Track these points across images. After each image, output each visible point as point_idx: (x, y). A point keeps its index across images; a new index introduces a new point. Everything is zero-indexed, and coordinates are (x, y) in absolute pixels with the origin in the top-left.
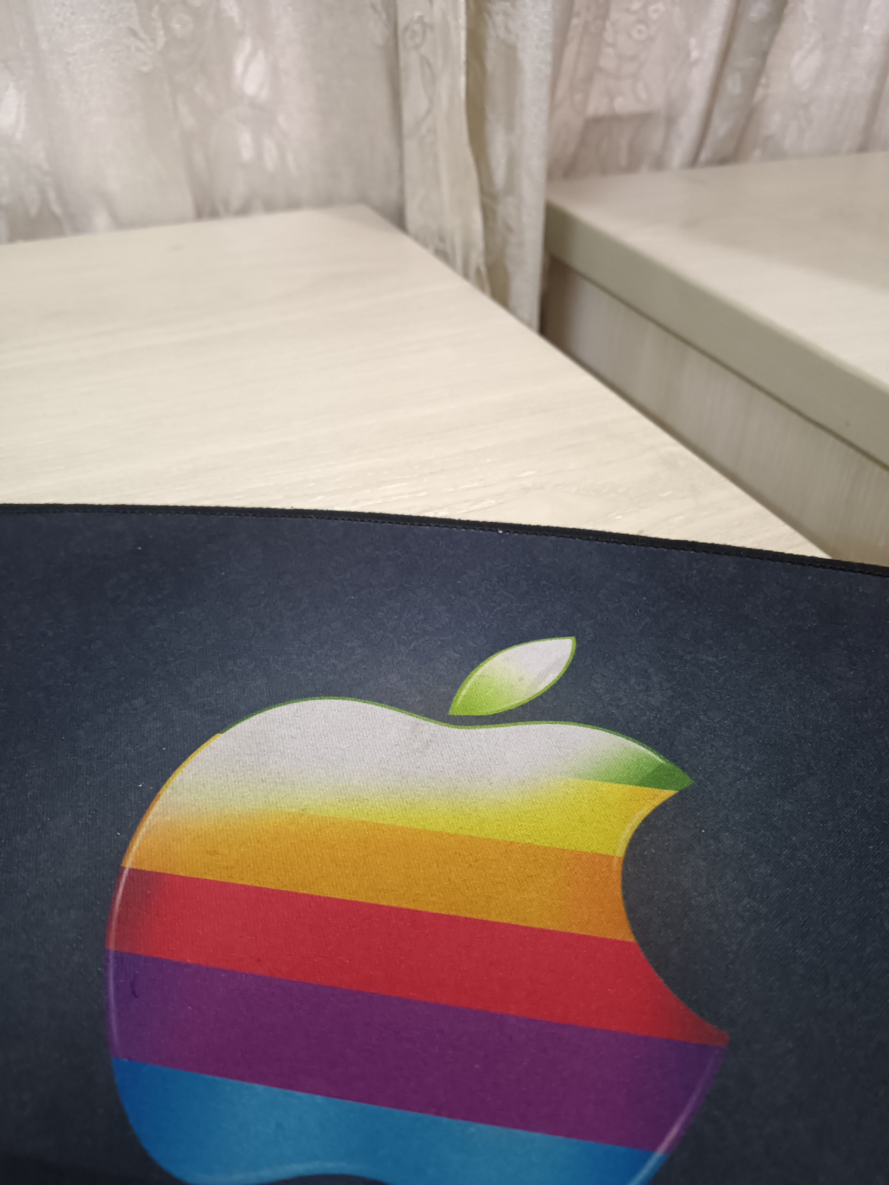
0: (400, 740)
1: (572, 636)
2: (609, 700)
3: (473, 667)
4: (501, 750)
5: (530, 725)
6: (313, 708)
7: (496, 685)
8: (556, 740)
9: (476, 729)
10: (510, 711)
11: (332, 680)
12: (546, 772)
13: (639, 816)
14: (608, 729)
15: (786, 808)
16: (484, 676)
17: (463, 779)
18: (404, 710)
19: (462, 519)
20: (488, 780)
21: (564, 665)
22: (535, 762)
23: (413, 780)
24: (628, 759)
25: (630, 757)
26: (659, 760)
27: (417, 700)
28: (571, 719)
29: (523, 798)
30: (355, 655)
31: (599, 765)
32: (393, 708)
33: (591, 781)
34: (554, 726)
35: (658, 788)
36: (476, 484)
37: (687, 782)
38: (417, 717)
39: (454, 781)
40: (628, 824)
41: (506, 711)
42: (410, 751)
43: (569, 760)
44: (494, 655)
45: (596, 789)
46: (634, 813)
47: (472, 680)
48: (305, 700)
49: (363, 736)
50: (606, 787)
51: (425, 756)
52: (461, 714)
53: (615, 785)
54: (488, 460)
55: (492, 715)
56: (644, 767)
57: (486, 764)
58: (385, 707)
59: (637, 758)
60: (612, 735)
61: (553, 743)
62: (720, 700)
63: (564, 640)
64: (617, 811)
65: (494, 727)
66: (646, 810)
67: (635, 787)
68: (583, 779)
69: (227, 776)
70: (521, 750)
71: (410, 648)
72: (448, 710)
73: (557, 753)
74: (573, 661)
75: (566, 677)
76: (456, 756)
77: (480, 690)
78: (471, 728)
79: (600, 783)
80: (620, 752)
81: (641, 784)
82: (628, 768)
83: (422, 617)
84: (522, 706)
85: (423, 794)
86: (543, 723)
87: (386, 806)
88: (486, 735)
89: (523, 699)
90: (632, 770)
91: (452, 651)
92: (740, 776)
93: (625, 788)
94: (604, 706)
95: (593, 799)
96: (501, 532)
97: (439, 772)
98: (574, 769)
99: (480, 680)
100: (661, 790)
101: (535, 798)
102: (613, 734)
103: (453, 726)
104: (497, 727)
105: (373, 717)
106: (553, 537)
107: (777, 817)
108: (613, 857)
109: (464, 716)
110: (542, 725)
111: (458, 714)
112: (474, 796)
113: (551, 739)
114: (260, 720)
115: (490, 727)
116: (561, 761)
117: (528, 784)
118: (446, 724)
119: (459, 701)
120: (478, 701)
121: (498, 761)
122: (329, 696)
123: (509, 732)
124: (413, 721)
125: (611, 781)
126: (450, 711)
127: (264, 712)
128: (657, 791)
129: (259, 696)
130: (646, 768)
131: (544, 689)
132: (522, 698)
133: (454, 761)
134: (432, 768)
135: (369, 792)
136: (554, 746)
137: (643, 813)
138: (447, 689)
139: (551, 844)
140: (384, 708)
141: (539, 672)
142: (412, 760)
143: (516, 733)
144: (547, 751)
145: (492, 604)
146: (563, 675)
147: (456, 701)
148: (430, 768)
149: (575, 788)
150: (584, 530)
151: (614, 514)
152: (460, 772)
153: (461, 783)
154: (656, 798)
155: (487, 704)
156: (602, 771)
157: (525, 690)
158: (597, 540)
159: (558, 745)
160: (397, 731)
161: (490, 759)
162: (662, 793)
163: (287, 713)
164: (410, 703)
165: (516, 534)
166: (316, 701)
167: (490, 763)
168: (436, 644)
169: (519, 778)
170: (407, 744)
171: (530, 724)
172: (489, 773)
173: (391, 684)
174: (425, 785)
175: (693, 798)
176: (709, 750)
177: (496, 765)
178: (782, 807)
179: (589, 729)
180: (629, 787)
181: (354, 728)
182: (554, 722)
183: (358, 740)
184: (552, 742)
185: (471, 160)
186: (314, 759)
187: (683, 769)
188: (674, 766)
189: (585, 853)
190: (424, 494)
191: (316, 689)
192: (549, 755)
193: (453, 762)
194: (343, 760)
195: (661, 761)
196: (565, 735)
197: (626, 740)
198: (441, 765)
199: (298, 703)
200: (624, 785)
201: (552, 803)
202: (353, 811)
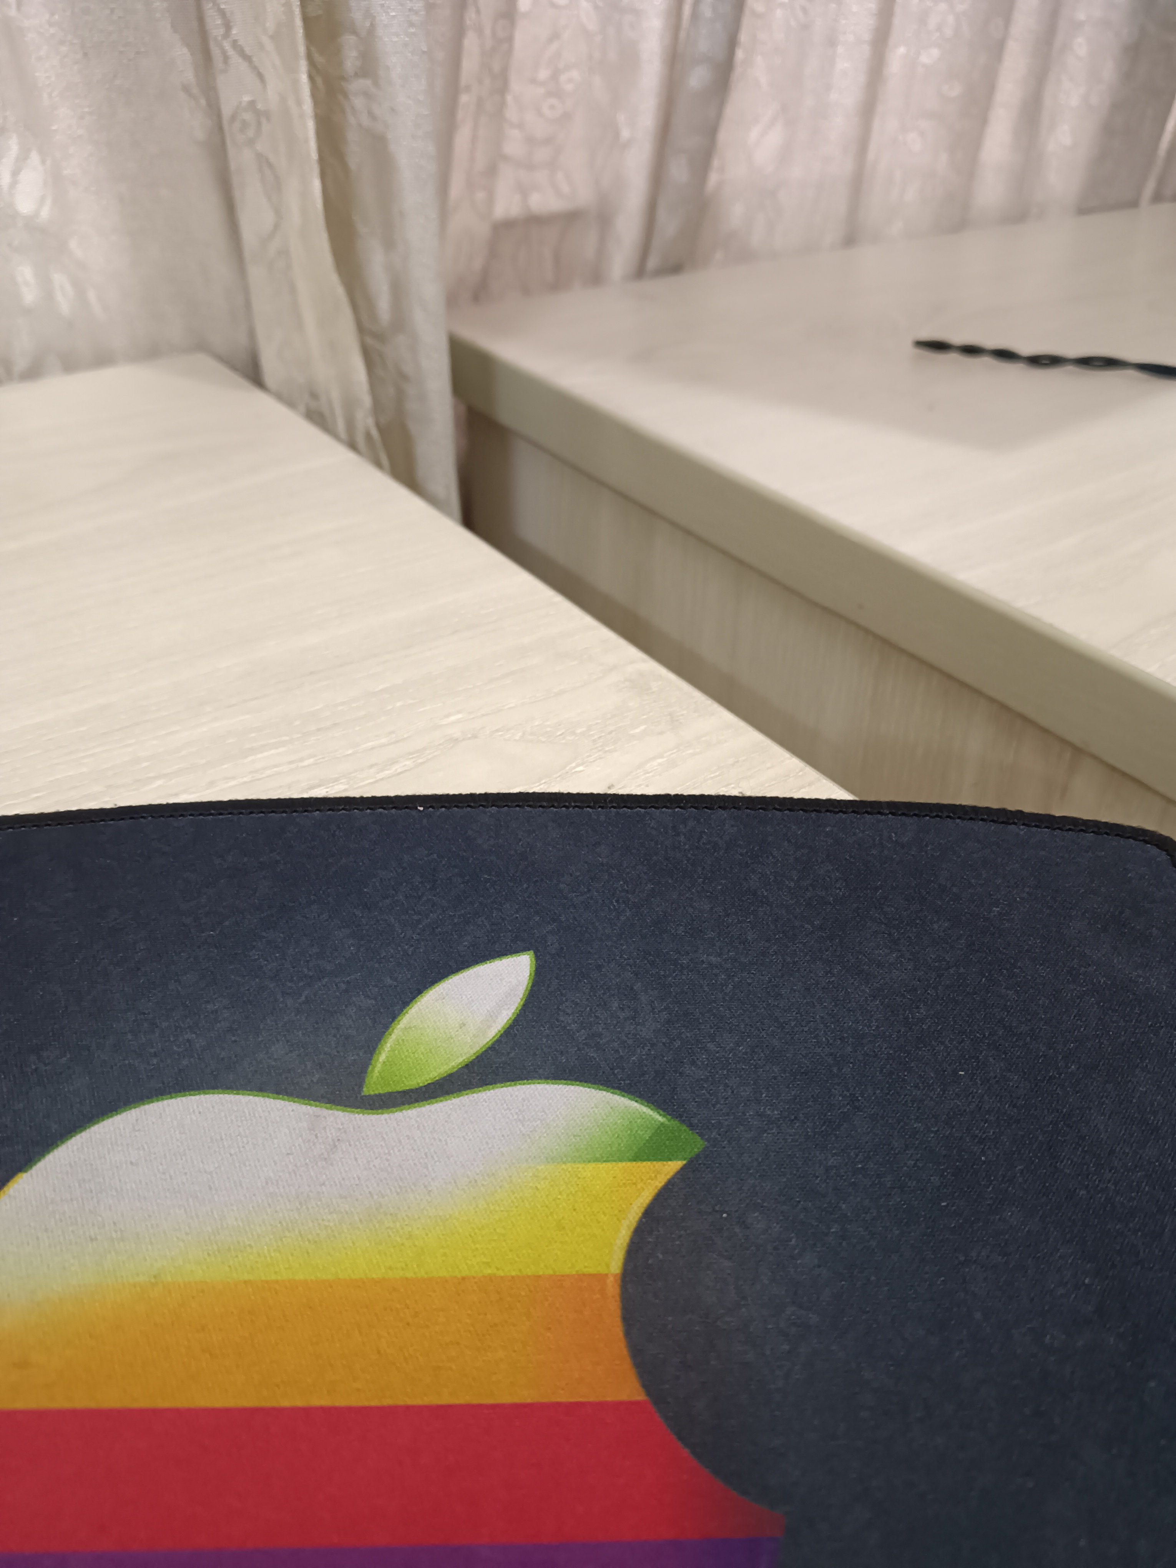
0: (294, 1145)
1: (529, 950)
2: (586, 1039)
3: (394, 1016)
4: (441, 1138)
5: (480, 1094)
6: (161, 1114)
7: (427, 1040)
8: (517, 1111)
9: (404, 1111)
10: (451, 1075)
11: (187, 1066)
12: (506, 1161)
13: (639, 1207)
14: (586, 1082)
15: (830, 1163)
16: (410, 1028)
17: (388, 1191)
18: (297, 1097)
19: (365, 796)
20: (425, 1187)
21: (521, 996)
22: (489, 1148)
23: (316, 1204)
24: (616, 1123)
25: (619, 1119)
26: (658, 1117)
27: (315, 1080)
28: (536, 1076)
29: (477, 1206)
30: (220, 1022)
31: (578, 1139)
32: (281, 1096)
33: (569, 1165)
34: (513, 1090)
35: (660, 1160)
36: (384, 741)
37: (696, 1144)
38: (316, 1106)
39: (376, 1197)
40: (623, 1221)
41: (445, 1077)
42: (310, 1161)
43: (537, 1138)
44: (423, 994)
45: (577, 1176)
46: (631, 1204)
47: (394, 1036)
48: (149, 1103)
49: (239, 1147)
50: (588, 1170)
51: (332, 1164)
52: (381, 1092)
53: (602, 1166)
54: (399, 704)
55: (425, 1086)
56: (639, 1132)
57: (420, 1163)
58: (268, 1097)
59: (629, 1119)
60: (593, 1090)
61: (513, 1116)
62: (731, 1018)
63: (519, 958)
64: (607, 1206)
65: (429, 1104)
66: (646, 1196)
67: (629, 1164)
68: (558, 1163)
69: (38, 1238)
70: (469, 1134)
71: (300, 1001)
72: (361, 1086)
73: (520, 1129)
74: (533, 986)
75: (525, 1012)
76: (376, 1158)
77: (405, 1050)
78: (396, 1111)
79: (581, 1166)
80: (605, 1114)
81: (638, 1157)
82: (618, 1137)
83: (315, 950)
84: (467, 1065)
85: (332, 1224)
86: (497, 1087)
87: (280, 1252)
88: (418, 1119)
89: (468, 1055)
90: (623, 1138)
91: (362, 997)
92: (766, 1124)
93: (615, 1168)
94: (579, 1049)
95: (573, 1192)
96: (421, 809)
97: (354, 1186)
98: (544, 1151)
99: (404, 1035)
100: (665, 1163)
101: (493, 1205)
102: (593, 1088)
103: (370, 1111)
104: (433, 1104)
105: (252, 1115)
106: (494, 808)
107: (819, 1179)
108: (607, 1275)
109: (384, 1095)
110: (497, 1090)
111: (377, 1092)
112: (407, 1216)
113: (510, 1110)
114: (82, 1143)
115: (424, 1105)
116: (526, 1141)
117: (483, 1185)
118: (359, 1110)
119: (376, 1071)
120: (404, 1068)
121: (437, 1156)
122: (184, 1090)
123: (451, 1109)
124: (311, 1112)
125: (596, 1160)
126: (365, 1089)
127: (88, 1130)
128: (658, 1165)
129: (78, 1105)
130: (641, 1133)
131: (496, 1035)
132: (465, 1054)
133: (374, 1166)
134: (342, 1182)
135: (252, 1234)
136: (515, 1119)
137: (642, 1201)
138: (358, 1055)
139: (520, 1270)
140: (267, 1099)
141: (488, 1011)
142: (312, 1174)
143: (460, 1109)
144: (505, 1129)
145: (415, 917)
146: (520, 1010)
147: (373, 1071)
148: (340, 1182)
149: (547, 1179)
150: (534, 793)
151: (574, 765)
152: (384, 1181)
153: (386, 1198)
154: (658, 1176)
155: (416, 1070)
156: (582, 1146)
157: (469, 1041)
158: (553, 806)
159: (521, 1117)
160: (287, 1132)
161: (426, 1154)
162: (666, 1167)
163: (121, 1127)
164: (306, 1086)
165: (443, 809)
166: (165, 1102)
167: (426, 1160)
168: (338, 988)
169: (468, 1177)
170: (304, 1150)
171: (480, 1091)
172: (426, 1176)
173: (275, 1060)
174: (335, 1210)
175: (707, 1168)
176: (722, 1093)
177: (435, 1162)
178: (825, 1162)
179: (560, 1086)
180: (621, 1165)
181: (224, 1137)
182: (513, 1083)
183: (231, 1155)
184: (511, 1113)
185: (340, 291)
186: (168, 1194)
187: (691, 1126)
188: (679, 1125)
189: (568, 1276)
190: (311, 761)
191: (163, 1083)
192: (508, 1136)
193: (373, 1168)
194: (210, 1188)
195: (661, 1119)
196: (529, 1101)
197: (611, 1095)
198: (355, 1176)
199: (137, 1109)
200: (614, 1163)
201: (517, 1207)
202: (230, 1267)
